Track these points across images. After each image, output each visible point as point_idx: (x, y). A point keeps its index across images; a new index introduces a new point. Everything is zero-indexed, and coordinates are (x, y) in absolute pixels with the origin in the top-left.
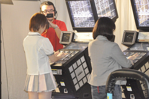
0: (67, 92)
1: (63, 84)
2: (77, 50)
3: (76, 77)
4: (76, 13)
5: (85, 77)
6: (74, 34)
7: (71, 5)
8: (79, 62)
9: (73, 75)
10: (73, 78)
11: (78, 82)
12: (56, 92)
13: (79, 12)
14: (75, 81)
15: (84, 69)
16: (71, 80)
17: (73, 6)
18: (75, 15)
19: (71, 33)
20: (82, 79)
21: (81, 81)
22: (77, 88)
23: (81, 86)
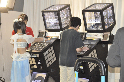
0: (42, 68)
1: (39, 63)
2: (48, 43)
3: (48, 59)
4: (48, 20)
5: (53, 59)
6: (46, 32)
7: (45, 15)
8: (49, 50)
9: (46, 58)
10: (46, 59)
11: (49, 62)
12: (35, 68)
13: (50, 20)
14: (47, 62)
15: (52, 54)
16: (45, 61)
17: (46, 16)
18: (47, 21)
19: (44, 32)
20: (51, 60)
21: (51, 61)
22: (48, 65)
23: (50, 65)
